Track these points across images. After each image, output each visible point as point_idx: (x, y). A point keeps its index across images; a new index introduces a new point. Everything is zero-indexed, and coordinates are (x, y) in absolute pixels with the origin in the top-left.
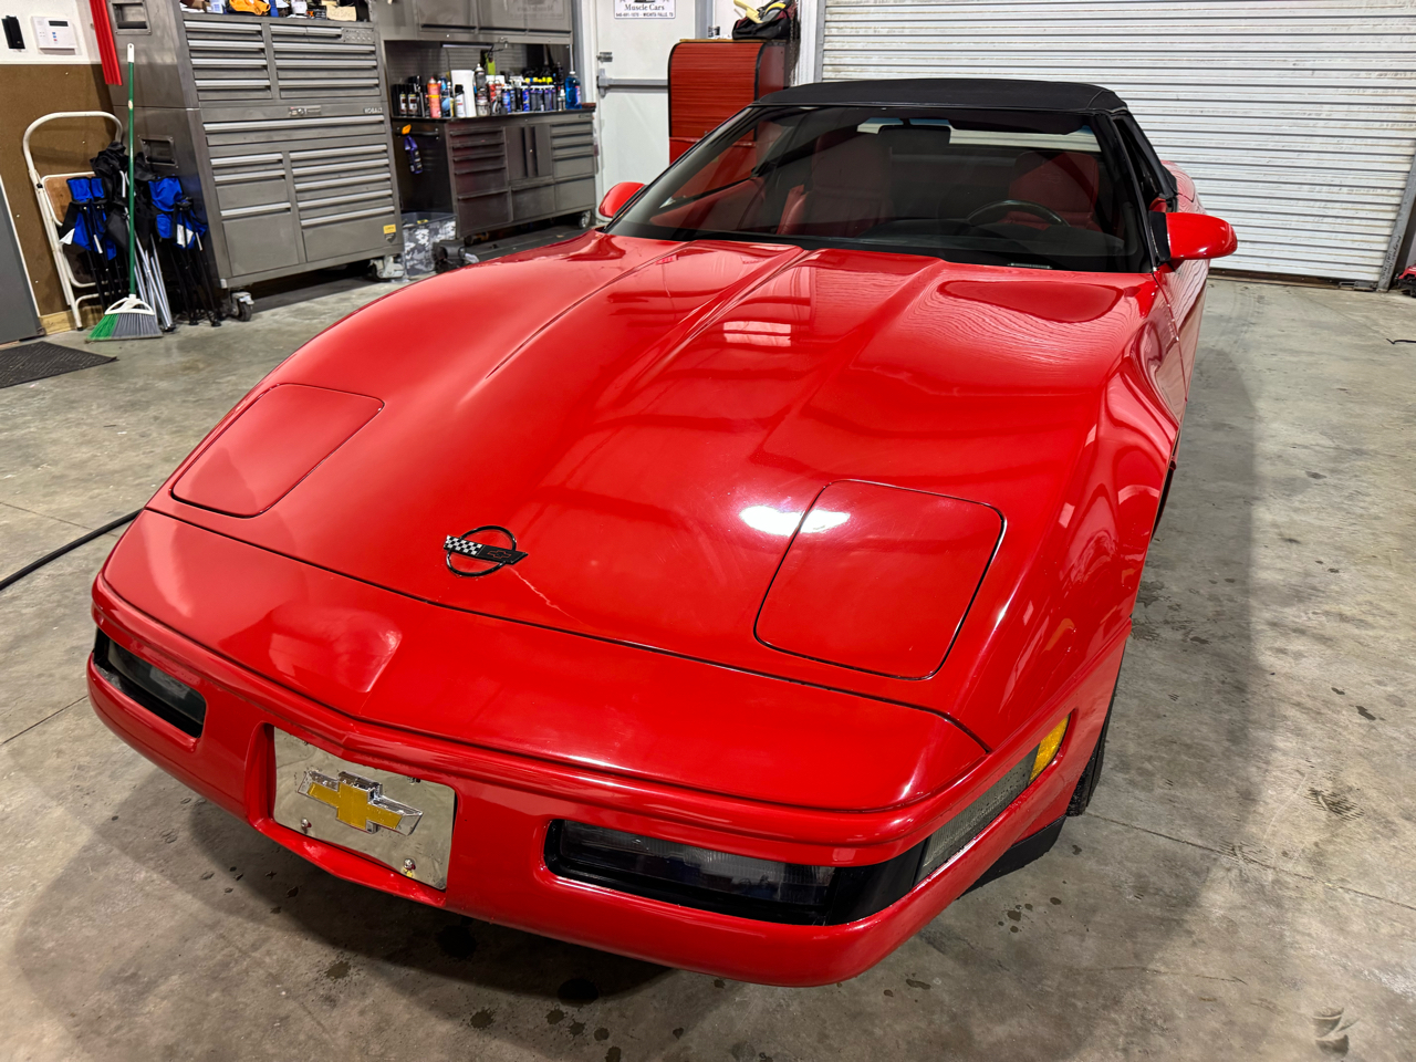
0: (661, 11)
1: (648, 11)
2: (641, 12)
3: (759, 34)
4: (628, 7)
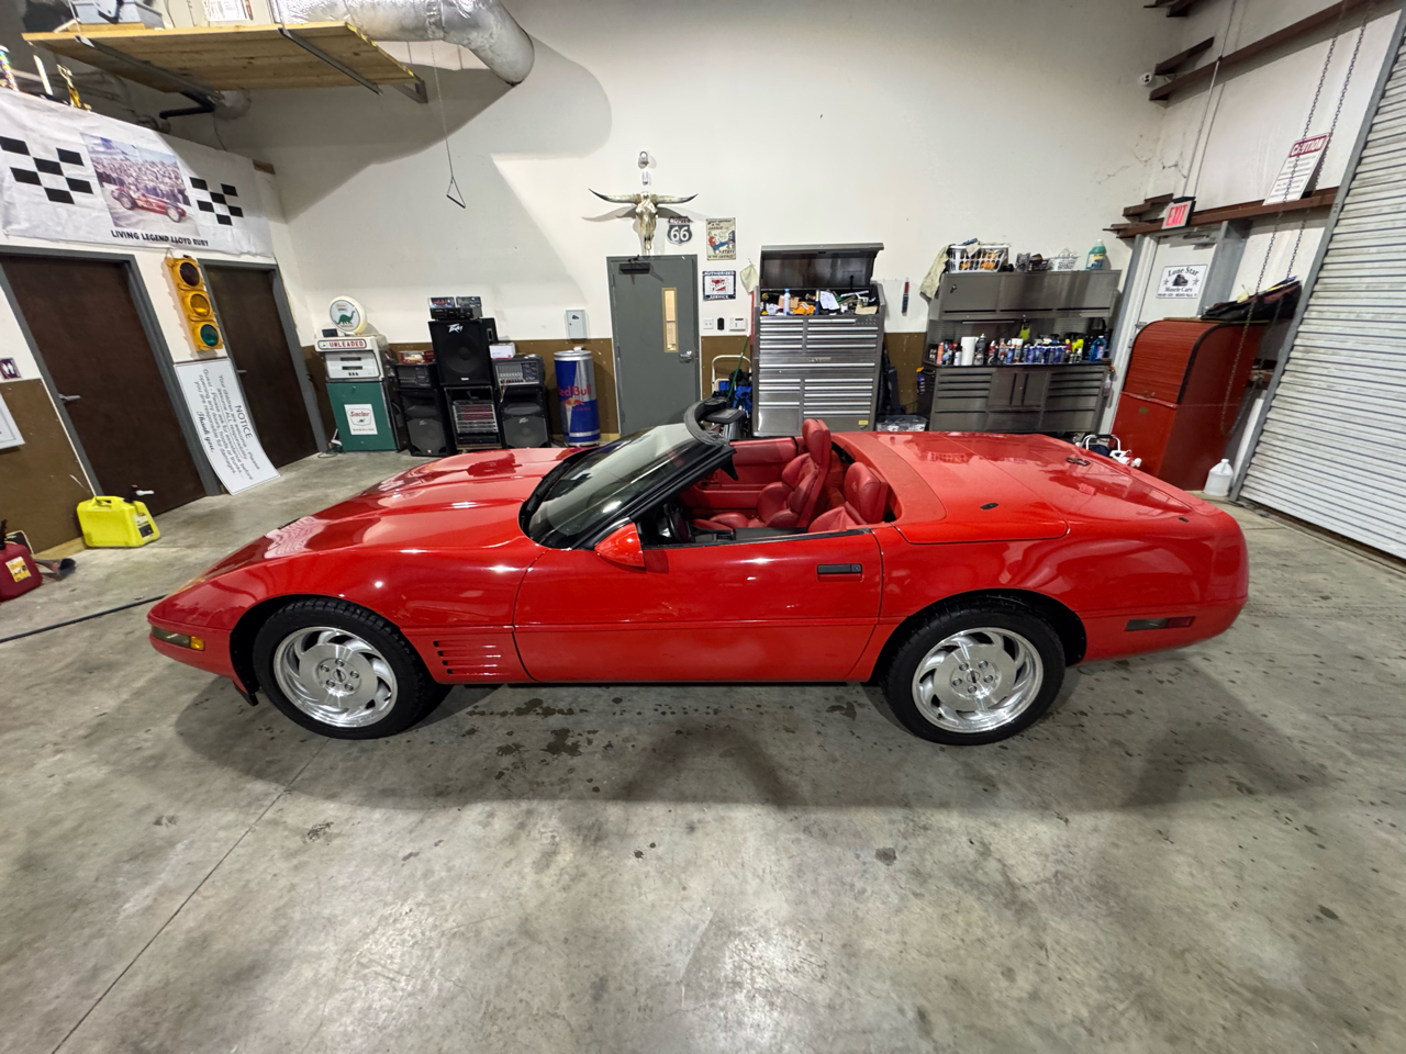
0: (1189, 293)
1: (1180, 292)
2: (1175, 293)
3: (1222, 317)
4: (1167, 289)
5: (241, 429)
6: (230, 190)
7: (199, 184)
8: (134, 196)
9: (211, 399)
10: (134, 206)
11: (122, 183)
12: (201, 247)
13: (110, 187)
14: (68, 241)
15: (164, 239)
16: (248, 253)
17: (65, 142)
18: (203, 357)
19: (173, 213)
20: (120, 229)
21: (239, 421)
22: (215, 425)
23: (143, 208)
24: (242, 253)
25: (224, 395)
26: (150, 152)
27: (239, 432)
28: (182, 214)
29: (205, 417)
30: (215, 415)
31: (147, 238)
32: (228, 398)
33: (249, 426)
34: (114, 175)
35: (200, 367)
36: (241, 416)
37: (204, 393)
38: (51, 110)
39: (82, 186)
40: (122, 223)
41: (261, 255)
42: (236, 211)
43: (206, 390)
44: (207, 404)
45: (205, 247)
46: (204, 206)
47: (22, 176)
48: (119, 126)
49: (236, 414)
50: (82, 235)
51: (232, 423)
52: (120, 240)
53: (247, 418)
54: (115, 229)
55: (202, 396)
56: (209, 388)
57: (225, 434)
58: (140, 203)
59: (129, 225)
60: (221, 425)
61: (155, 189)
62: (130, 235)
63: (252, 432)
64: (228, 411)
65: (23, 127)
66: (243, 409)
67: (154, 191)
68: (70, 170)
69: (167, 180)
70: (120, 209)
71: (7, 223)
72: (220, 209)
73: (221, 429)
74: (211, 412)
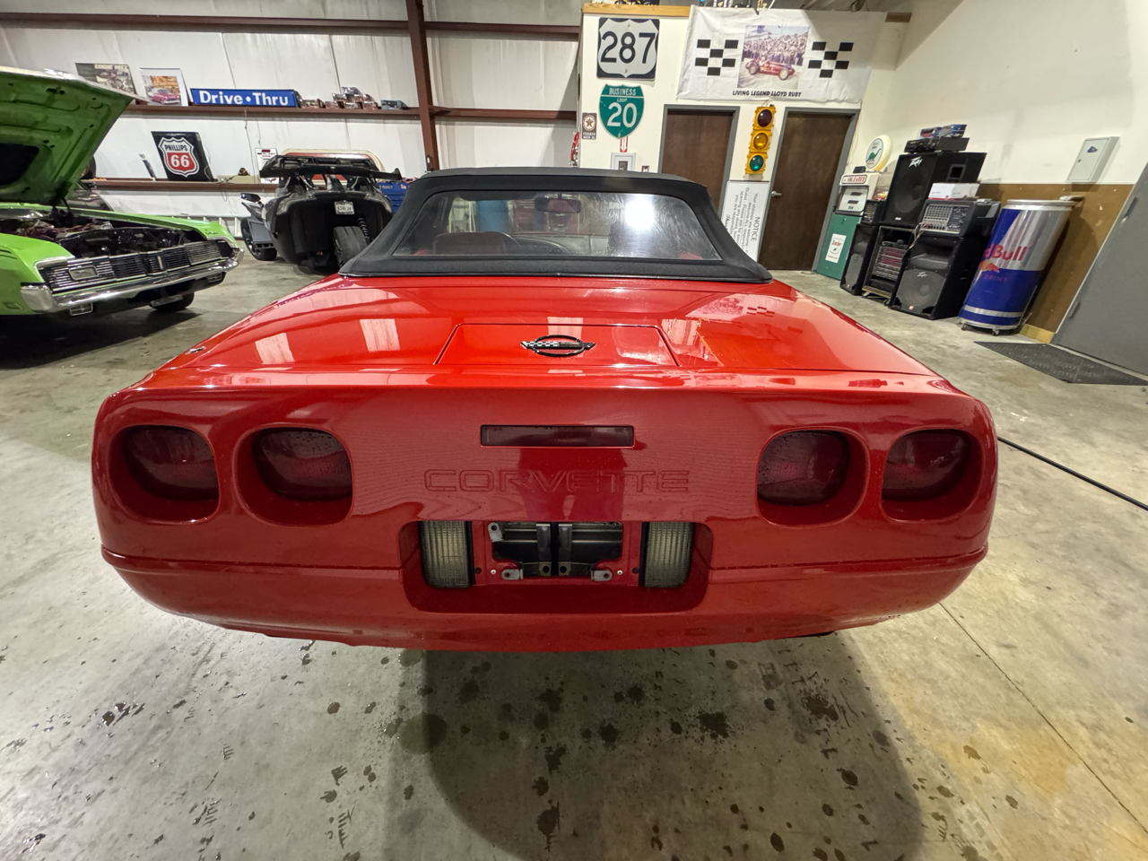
5: (751, 233)
6: (846, 47)
7: (818, 46)
8: (761, 64)
9: (741, 209)
10: (758, 71)
11: (757, 55)
12: (794, 97)
13: (748, 60)
14: (705, 100)
15: (766, 94)
16: (835, 100)
17: (733, 34)
18: (751, 179)
19: (784, 73)
20: (739, 90)
21: (753, 227)
22: (734, 226)
23: (763, 72)
24: (828, 101)
25: (752, 207)
26: (791, 28)
27: (748, 235)
28: (791, 73)
29: (731, 220)
30: (737, 219)
31: (755, 94)
32: (753, 210)
33: (759, 233)
34: (754, 51)
35: (746, 185)
36: (757, 225)
37: (738, 204)
38: (736, 14)
39: (729, 63)
40: (743, 85)
41: (847, 101)
42: (842, 65)
43: (740, 202)
44: (736, 211)
45: (797, 98)
46: (815, 64)
47: (701, 62)
48: (777, 14)
49: (753, 222)
50: (716, 96)
51: (747, 228)
52: (737, 97)
53: (760, 227)
54: (736, 89)
55: (736, 205)
56: (743, 201)
57: (737, 233)
58: (762, 69)
59: (746, 86)
60: (738, 227)
61: (779, 56)
62: (744, 93)
63: (758, 238)
64: (749, 219)
65: (714, 30)
66: (761, 221)
67: (778, 59)
68: (728, 54)
69: (793, 48)
70: (747, 74)
71: (680, 91)
72: (827, 65)
73: (737, 230)
74: (736, 217)
